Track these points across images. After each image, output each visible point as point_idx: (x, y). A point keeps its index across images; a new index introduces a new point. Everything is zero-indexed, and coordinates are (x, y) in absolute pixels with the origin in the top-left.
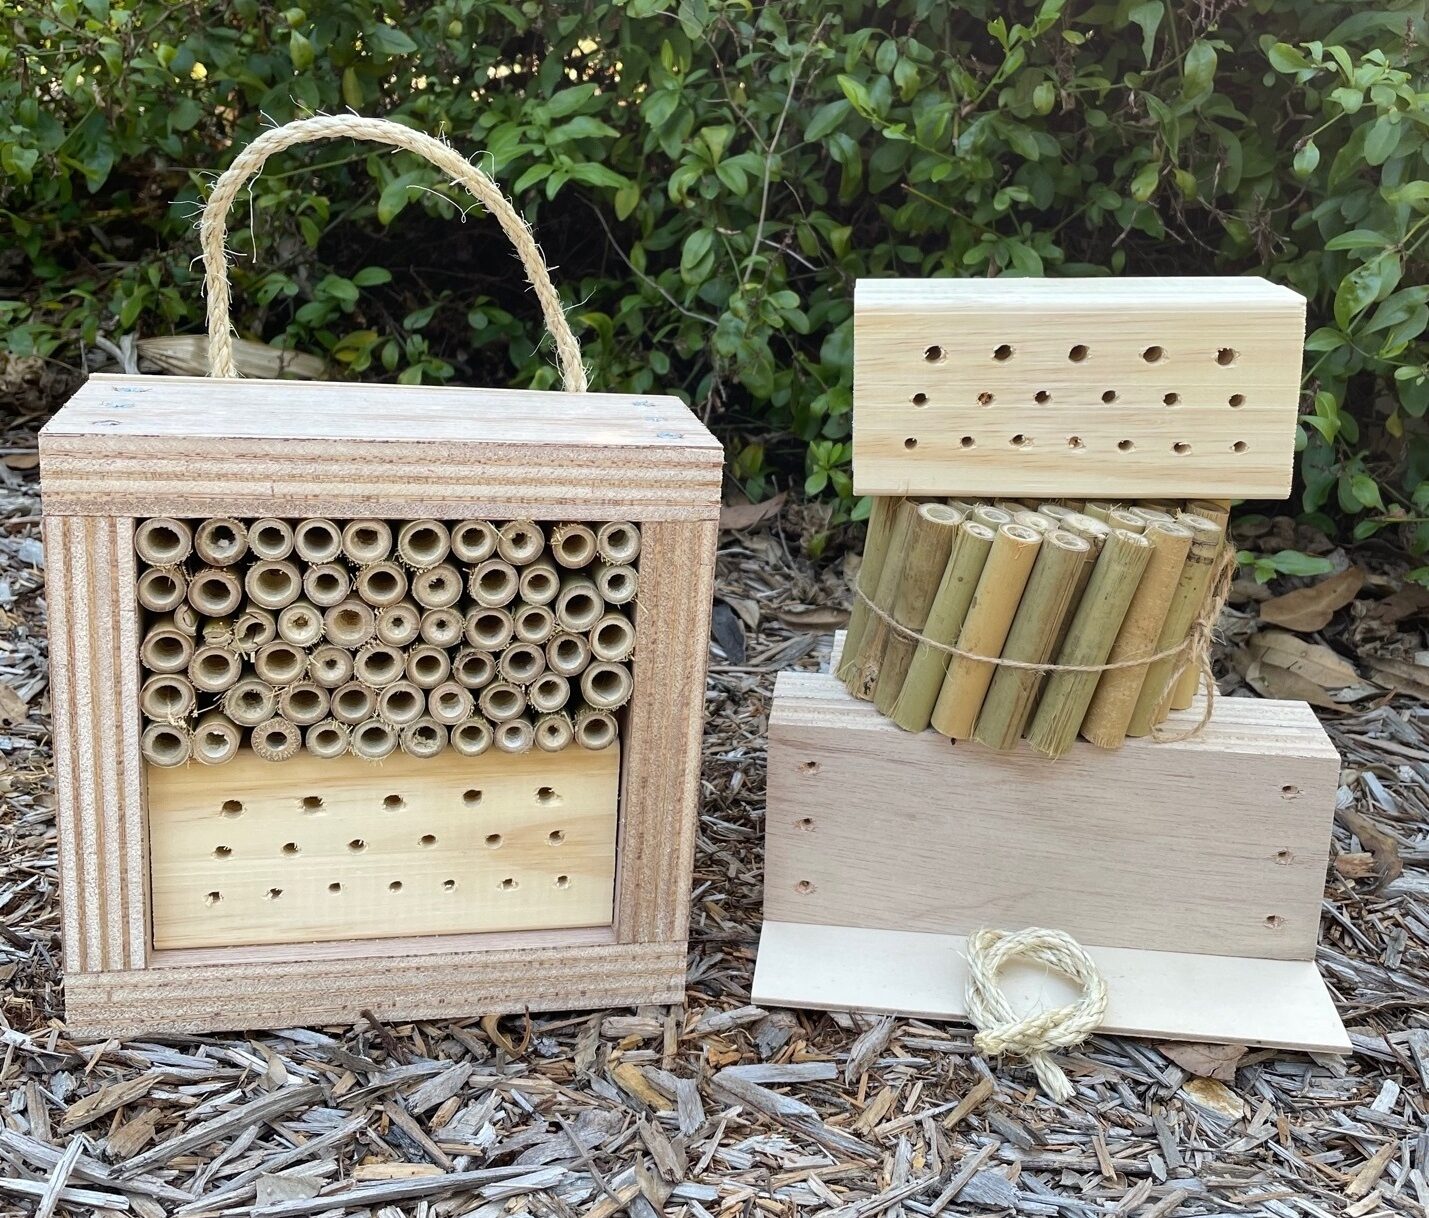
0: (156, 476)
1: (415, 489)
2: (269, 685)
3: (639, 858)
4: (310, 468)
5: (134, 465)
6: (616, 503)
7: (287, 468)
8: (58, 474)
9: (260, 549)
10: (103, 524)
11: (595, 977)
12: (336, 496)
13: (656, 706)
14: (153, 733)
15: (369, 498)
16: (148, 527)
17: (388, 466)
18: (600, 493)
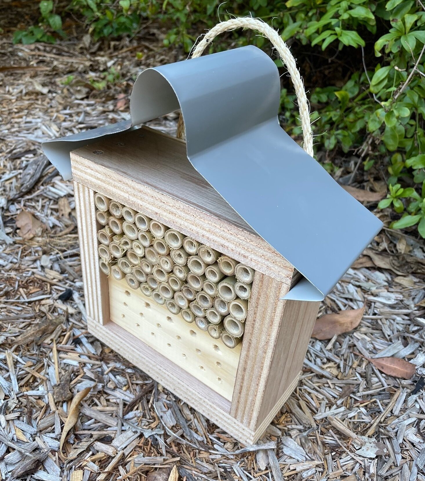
0: (98, 179)
1: (171, 216)
2: (131, 263)
3: (240, 393)
4: (140, 194)
5: (92, 173)
6: (245, 256)
7: (133, 192)
8: (75, 168)
9: (126, 217)
10: (86, 189)
11: (221, 419)
12: (147, 208)
13: (252, 345)
14: (101, 262)
15: (157, 213)
16: (97, 195)
17: (163, 204)
18: (239, 249)
